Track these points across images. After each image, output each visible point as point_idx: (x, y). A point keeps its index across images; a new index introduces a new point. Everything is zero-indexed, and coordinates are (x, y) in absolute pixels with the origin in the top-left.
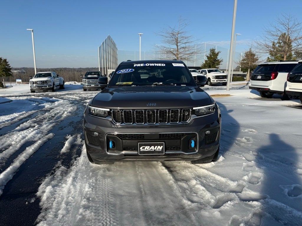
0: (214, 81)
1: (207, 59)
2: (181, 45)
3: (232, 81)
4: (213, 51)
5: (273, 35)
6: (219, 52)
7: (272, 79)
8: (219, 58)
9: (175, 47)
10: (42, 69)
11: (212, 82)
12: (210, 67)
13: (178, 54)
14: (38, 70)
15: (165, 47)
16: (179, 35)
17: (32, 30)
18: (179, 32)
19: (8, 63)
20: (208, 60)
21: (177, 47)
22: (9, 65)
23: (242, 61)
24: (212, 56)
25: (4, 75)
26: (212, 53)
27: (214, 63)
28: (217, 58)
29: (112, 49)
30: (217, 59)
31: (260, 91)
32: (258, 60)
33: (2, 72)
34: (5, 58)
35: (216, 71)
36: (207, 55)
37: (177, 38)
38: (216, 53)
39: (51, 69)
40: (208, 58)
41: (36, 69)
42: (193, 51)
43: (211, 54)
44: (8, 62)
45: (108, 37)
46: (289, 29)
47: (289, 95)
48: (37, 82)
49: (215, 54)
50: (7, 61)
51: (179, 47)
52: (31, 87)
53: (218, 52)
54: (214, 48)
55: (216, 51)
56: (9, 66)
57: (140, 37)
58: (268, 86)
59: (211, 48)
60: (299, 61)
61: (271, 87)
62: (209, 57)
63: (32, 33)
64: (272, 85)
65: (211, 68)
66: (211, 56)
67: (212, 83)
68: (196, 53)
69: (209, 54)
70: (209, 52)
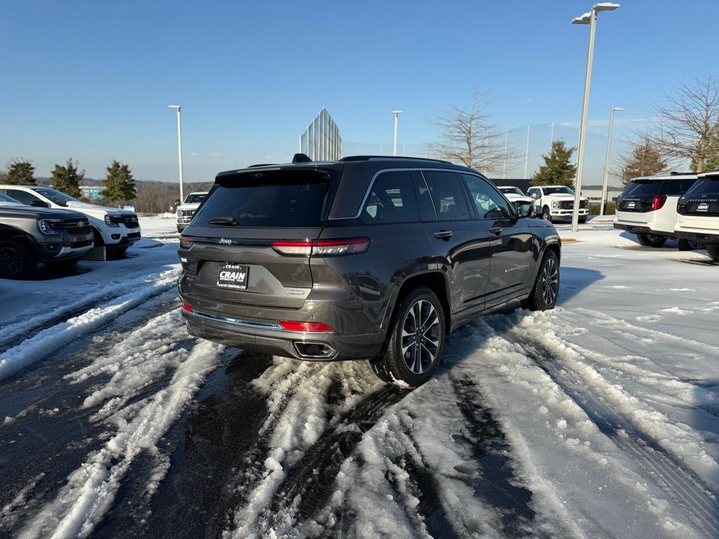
0: (557, 213)
1: (544, 164)
2: (476, 142)
3: (604, 214)
4: (558, 147)
5: (674, 118)
6: (573, 149)
7: (654, 209)
8: (572, 161)
9: (465, 146)
10: (172, 184)
11: (551, 214)
12: (551, 182)
13: (470, 159)
14: (187, 187)
15: (443, 146)
16: (473, 122)
17: (178, 107)
18: (475, 117)
19: (129, 174)
20: (546, 166)
21: (468, 146)
22: (131, 176)
23: (628, 169)
24: (557, 158)
25: (122, 198)
26: (556, 150)
27: (560, 173)
28: (568, 162)
29: (329, 138)
30: (568, 164)
31: (637, 233)
32: (666, 166)
33: (119, 190)
34: (125, 164)
35: (562, 191)
36: (545, 156)
37: (470, 128)
38: (567, 151)
39: (192, 183)
40: (547, 163)
41: (183, 183)
42: (500, 153)
43: (553, 153)
44: (129, 172)
45: (322, 113)
46: (708, 106)
47: (690, 241)
48: (192, 211)
49: (564, 152)
50: (129, 169)
51: (472, 146)
52: (178, 221)
53: (570, 148)
54: (560, 140)
55: (567, 147)
56: (132, 178)
57: (396, 118)
58: (647, 223)
59: (555, 140)
61: (653, 223)
62: (548, 159)
63: (179, 113)
64: (655, 220)
65: (554, 185)
66: (554, 157)
67: (551, 216)
68: (507, 157)
69: (550, 154)
70: (551, 148)
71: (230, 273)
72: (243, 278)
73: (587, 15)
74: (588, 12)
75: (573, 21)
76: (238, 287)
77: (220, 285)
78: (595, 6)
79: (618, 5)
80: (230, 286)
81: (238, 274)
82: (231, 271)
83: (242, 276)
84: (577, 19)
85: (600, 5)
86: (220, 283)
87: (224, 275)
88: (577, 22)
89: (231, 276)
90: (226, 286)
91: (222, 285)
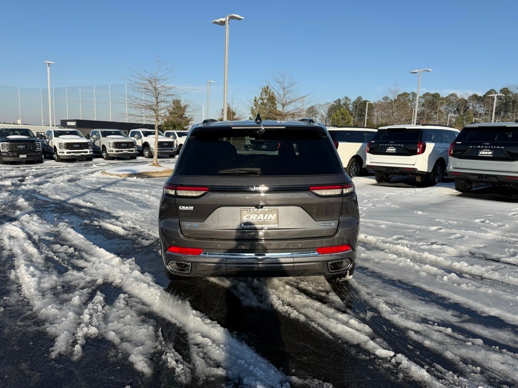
4: (176, 103)
6: (186, 105)
8: (187, 114)
24: (177, 111)
26: (176, 106)
28: (184, 114)
30: (184, 116)
38: (183, 106)
40: (170, 114)
49: (181, 107)
54: (178, 99)
55: (183, 104)
59: (175, 99)
66: (174, 110)
69: (172, 108)
70: (172, 104)
73: (223, 19)
74: (223, 18)
75: (214, 21)
78: (230, 15)
79: (243, 18)
84: (216, 20)
85: (233, 15)
88: (216, 23)
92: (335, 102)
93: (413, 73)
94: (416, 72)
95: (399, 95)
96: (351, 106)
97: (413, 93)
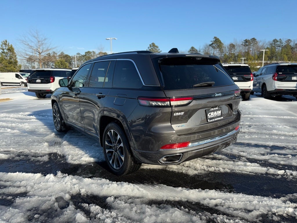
7: (51, 82)
31: (37, 93)
58: (50, 88)
60: (73, 69)
61: (52, 88)
64: (53, 87)
71: (213, 113)
72: (220, 113)
76: (220, 118)
77: (210, 121)
80: (216, 119)
81: (217, 112)
82: (214, 111)
83: (220, 112)
86: (210, 120)
87: (210, 115)
89: (214, 114)
90: (213, 120)
91: (211, 121)
92: (47, 54)
93: (107, 39)
94: (108, 39)
95: (86, 53)
96: (57, 57)
97: (93, 52)
